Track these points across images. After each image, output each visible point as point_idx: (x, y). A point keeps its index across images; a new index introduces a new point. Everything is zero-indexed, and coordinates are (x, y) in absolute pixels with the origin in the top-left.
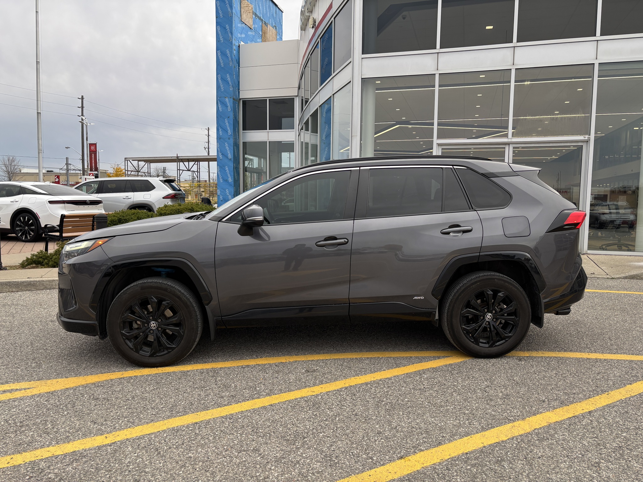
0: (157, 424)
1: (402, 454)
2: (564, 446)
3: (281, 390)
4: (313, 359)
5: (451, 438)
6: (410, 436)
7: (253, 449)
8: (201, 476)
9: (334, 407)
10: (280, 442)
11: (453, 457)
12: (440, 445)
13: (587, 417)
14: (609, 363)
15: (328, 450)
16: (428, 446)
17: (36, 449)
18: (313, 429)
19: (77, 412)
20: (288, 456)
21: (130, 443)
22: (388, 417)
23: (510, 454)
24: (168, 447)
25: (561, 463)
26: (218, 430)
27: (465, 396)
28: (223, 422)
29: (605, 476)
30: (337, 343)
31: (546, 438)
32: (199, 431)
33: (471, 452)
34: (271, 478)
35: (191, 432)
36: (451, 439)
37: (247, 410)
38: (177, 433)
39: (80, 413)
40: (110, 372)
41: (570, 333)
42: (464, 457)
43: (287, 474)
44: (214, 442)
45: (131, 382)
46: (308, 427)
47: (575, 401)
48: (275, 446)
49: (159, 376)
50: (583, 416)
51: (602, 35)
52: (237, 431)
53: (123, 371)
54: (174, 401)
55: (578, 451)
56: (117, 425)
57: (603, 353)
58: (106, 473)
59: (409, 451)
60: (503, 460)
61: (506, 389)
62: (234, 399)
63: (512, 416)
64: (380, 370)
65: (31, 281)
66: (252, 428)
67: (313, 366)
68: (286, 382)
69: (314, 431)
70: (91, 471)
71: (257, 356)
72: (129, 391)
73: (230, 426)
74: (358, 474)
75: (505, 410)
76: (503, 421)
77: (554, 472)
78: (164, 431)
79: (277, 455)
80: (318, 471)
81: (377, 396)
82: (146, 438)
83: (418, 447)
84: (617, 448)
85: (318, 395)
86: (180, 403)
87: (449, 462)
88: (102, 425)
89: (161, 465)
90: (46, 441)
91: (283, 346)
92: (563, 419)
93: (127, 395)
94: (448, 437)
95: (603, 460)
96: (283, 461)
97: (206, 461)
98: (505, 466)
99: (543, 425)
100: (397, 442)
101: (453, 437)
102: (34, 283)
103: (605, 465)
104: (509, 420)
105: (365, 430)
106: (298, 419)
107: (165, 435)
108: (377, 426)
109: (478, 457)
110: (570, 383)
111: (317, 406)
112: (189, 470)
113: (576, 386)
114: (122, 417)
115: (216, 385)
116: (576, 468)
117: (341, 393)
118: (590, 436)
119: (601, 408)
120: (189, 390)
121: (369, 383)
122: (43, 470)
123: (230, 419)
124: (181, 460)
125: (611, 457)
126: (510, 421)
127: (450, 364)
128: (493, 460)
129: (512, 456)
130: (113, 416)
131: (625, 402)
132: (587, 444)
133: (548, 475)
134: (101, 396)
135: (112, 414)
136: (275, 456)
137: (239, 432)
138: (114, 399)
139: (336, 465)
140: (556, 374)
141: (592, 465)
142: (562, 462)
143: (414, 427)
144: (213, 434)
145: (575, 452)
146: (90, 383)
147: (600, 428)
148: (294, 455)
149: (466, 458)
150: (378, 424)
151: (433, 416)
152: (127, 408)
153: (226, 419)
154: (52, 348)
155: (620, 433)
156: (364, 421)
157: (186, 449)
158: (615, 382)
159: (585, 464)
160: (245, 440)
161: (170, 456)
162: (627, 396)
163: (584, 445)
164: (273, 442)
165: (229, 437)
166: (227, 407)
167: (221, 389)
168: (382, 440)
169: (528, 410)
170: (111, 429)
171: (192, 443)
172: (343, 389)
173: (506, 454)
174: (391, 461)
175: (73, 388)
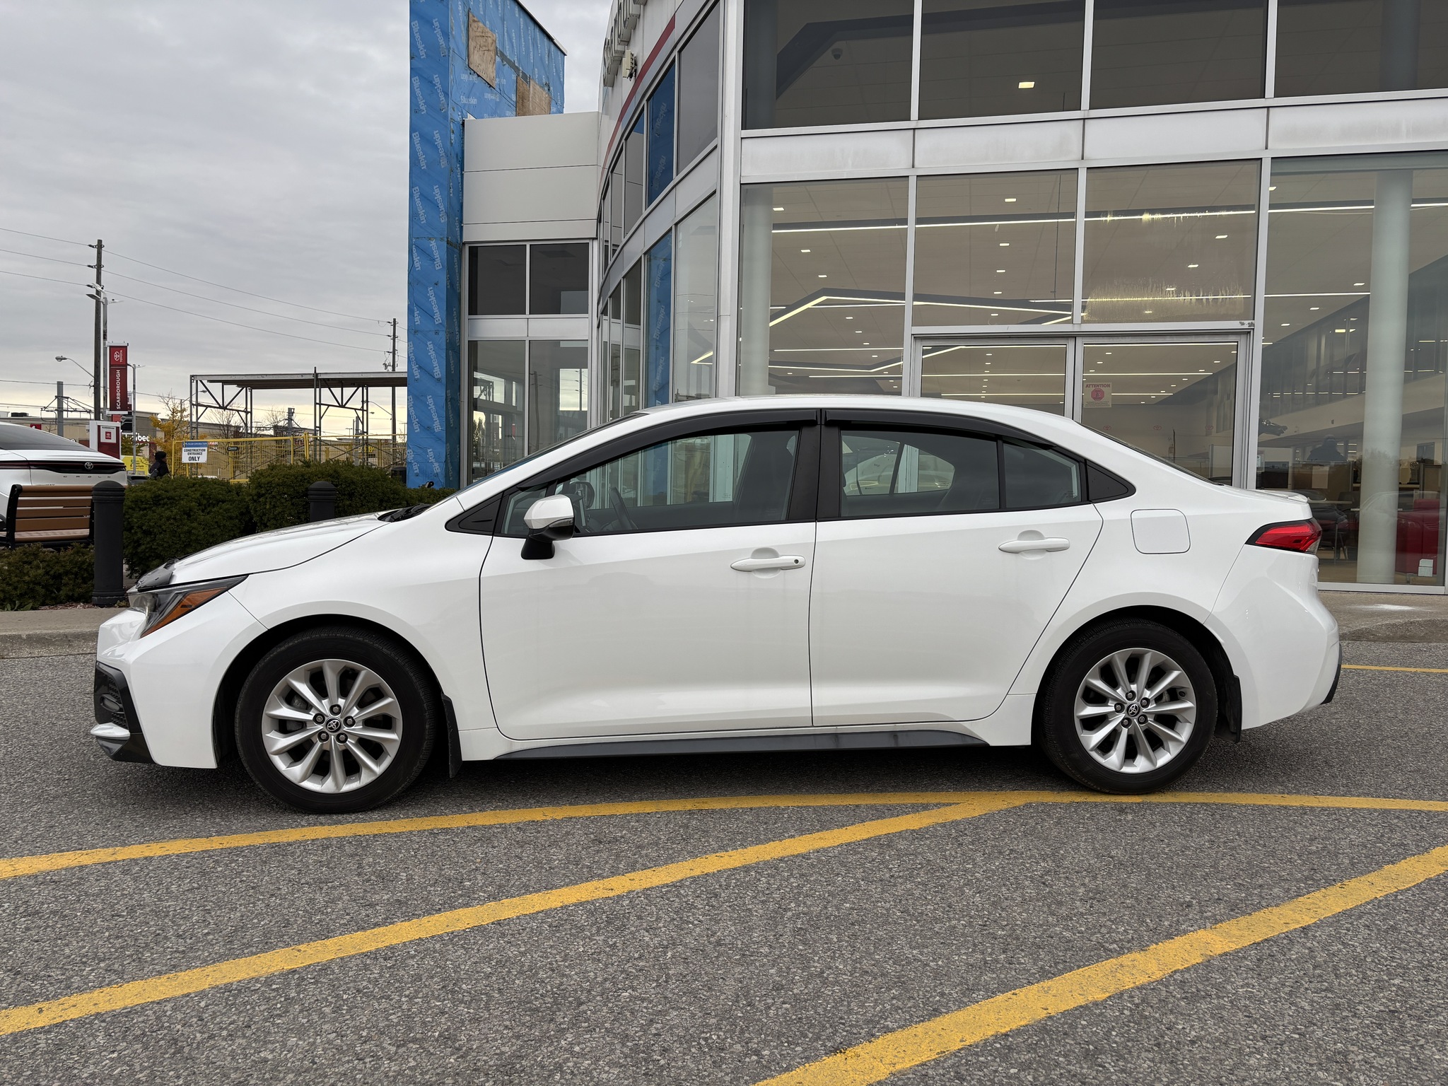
0: (184, 976)
1: (839, 1040)
2: (1250, 1013)
3: (525, 886)
4: (613, 812)
5: (965, 996)
6: (859, 995)
7: (440, 1035)
9: (661, 925)
10: (514, 1015)
11: (970, 1046)
12: (935, 1016)
13: (1299, 940)
14: (1334, 817)
15: (641, 1033)
16: (905, 1020)
18: (606, 980)
20: (533, 1053)
21: (103, 1024)
22: (801, 947)
23: (1116, 1036)
24: (206, 1035)
25: (1250, 1054)
26: (349, 989)
27: (994, 896)
28: (366, 967)
31: (1203, 993)
32: (298, 993)
33: (1018, 1032)
35: (274, 994)
36: (965, 1000)
37: (433, 937)
38: (235, 999)
40: (81, 849)
42: (998, 1046)
44: (335, 1020)
45: (134, 871)
46: (592, 975)
47: (1264, 904)
48: (500, 1025)
49: (210, 856)
50: (1289, 939)
51: (1278, 94)
52: (400, 991)
53: (116, 846)
54: (242, 916)
55: (1289, 1023)
56: (76, 979)
57: (1316, 794)
59: (855, 1031)
60: (1099, 1051)
61: (1095, 878)
62: (404, 910)
63: (1115, 942)
64: (780, 837)
66: (443, 980)
67: (612, 830)
68: (542, 868)
69: (608, 985)
71: (471, 807)
72: (123, 895)
73: (381, 976)
75: (1095, 927)
76: (1092, 953)
77: (1234, 1078)
78: (202, 994)
79: (503, 1049)
81: (773, 898)
82: (150, 1013)
83: (878, 1022)
84: (1385, 1015)
85: (620, 897)
86: (255, 921)
87: (962, 1058)
88: (36, 978)
91: (541, 787)
92: (1240, 946)
93: (118, 903)
94: (955, 995)
95: (1354, 1045)
97: (308, 1070)
98: (1107, 1065)
99: (1194, 962)
100: (826, 1009)
101: (968, 995)
103: (1360, 1057)
104: (1106, 950)
105: (741, 982)
106: (566, 955)
107: (203, 1004)
109: (1036, 1044)
110: (1248, 863)
111: (618, 923)
113: (1264, 869)
114: (94, 959)
115: (359, 875)
116: (1289, 1067)
117: (682, 892)
118: (1312, 985)
119: (1330, 920)
120: (285, 889)
121: (754, 868)
123: (385, 959)
124: (236, 1069)
125: (1372, 1037)
126: (1110, 954)
127: (953, 822)
128: (1075, 1052)
129: (1122, 1039)
130: (70, 957)
131: (1387, 905)
132: (1307, 1007)
134: (46, 906)
135: (67, 951)
136: (498, 1051)
137: (407, 993)
138: (79, 914)
139: (662, 1071)
140: (1212, 842)
141: (1327, 1058)
142: (1251, 1052)
143: (867, 972)
144: (333, 1000)
145: (1281, 1028)
146: (23, 876)
147: (1335, 968)
148: (550, 1049)
149: (1002, 1047)
150: (774, 966)
151: (917, 943)
152: (109, 936)
153: (376, 958)
155: (1385, 977)
156: (740, 959)
157: (255, 1040)
158: (1354, 858)
159: (1311, 1056)
160: (421, 1013)
161: (208, 1057)
162: (1389, 891)
163: (1301, 1008)
164: (496, 1017)
165: (376, 1005)
166: (382, 929)
167: (371, 885)
168: (784, 1006)
169: (1151, 925)
170: (59, 988)
171: (273, 1024)
172: (688, 883)
173: (1107, 1034)
174: (808, 1059)
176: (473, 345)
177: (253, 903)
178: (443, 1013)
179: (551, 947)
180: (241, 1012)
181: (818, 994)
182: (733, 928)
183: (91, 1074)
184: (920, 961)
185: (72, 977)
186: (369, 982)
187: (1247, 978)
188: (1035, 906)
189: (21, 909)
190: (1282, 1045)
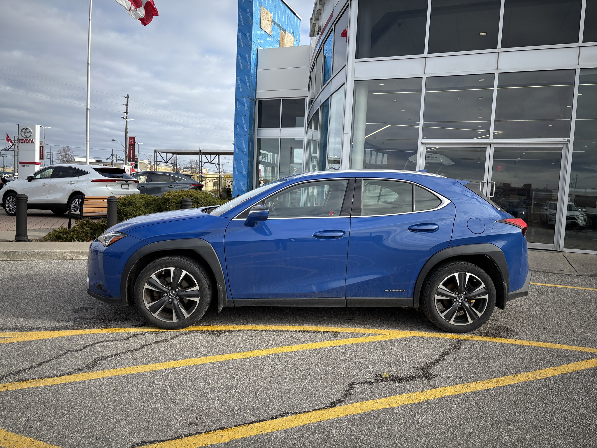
0: (100, 372)
3: (217, 352)
7: (170, 398)
10: (196, 394)
11: (340, 417)
12: (334, 407)
13: (483, 393)
14: (531, 349)
21: (72, 385)
32: (133, 381)
33: (358, 415)
34: (174, 421)
35: (125, 380)
37: (180, 367)
38: (113, 381)
40: (81, 329)
41: (509, 322)
44: (141, 390)
47: (479, 380)
48: (190, 396)
49: (120, 335)
51: (584, 41)
62: (174, 357)
65: (47, 252)
76: (402, 391)
78: (104, 379)
81: (299, 363)
82: (86, 383)
84: (497, 422)
85: (247, 359)
87: (335, 421)
88: (56, 369)
89: (89, 404)
92: (459, 393)
95: (477, 430)
99: (437, 397)
102: (49, 254)
107: (103, 382)
117: (268, 358)
119: (501, 387)
121: (297, 352)
123: (162, 373)
126: (408, 392)
127: (379, 341)
128: (374, 422)
130: (67, 364)
131: (527, 384)
133: (418, 438)
136: (186, 404)
137: (166, 384)
141: (464, 434)
143: (318, 391)
144: (142, 384)
145: (454, 422)
146: (61, 337)
147: (490, 404)
149: (351, 418)
151: (341, 383)
153: (160, 372)
157: (115, 394)
158: (527, 366)
159: (459, 432)
160: (167, 390)
162: (532, 379)
166: (165, 363)
172: (272, 356)
173: (390, 418)
175: (45, 340)
176: (259, 140)
183: (64, 400)
190: (451, 428)
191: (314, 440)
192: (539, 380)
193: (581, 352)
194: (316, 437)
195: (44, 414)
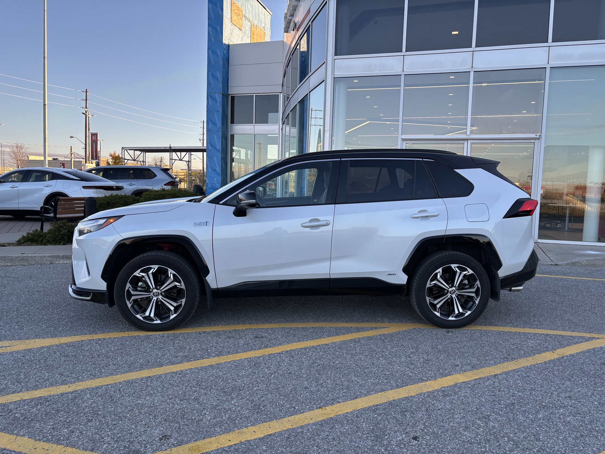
0: (115, 377)
1: (321, 405)
2: (463, 401)
3: (229, 352)
4: (264, 327)
6: (332, 391)
7: (194, 398)
8: (145, 418)
11: (364, 408)
12: (356, 399)
13: (492, 379)
14: (526, 336)
15: (258, 400)
16: (346, 399)
17: (8, 394)
18: (250, 383)
19: (48, 366)
21: (89, 391)
22: (317, 375)
24: (121, 395)
26: (167, 383)
28: (173, 377)
29: (491, 426)
30: (289, 314)
31: (449, 395)
32: (151, 384)
33: (382, 404)
34: (204, 421)
35: (143, 384)
36: (367, 394)
37: (195, 368)
38: (131, 385)
39: (50, 367)
41: (501, 311)
42: (373, 408)
43: (219, 418)
45: (99, 343)
46: (246, 382)
47: (485, 366)
49: (125, 339)
50: (488, 378)
51: (553, 41)
53: (94, 334)
54: (134, 359)
55: (475, 405)
56: (80, 377)
57: (524, 327)
58: (64, 414)
59: (328, 402)
60: (407, 411)
61: (428, 355)
62: (187, 359)
63: (426, 377)
64: (320, 337)
65: (24, 257)
67: (262, 333)
68: (235, 346)
69: (250, 385)
70: (52, 412)
71: (214, 324)
72: (96, 350)
73: (177, 380)
74: (279, 419)
75: (421, 372)
76: (417, 381)
77: (448, 421)
78: (120, 383)
79: (213, 403)
80: (246, 416)
81: (312, 359)
82: (103, 388)
83: (336, 400)
85: (260, 357)
86: (138, 360)
87: (360, 411)
88: (68, 376)
89: (113, 409)
90: (18, 389)
91: (240, 316)
92: (469, 380)
93: (94, 353)
94: (365, 392)
95: (494, 413)
96: (217, 408)
97: (152, 407)
98: (407, 415)
99: (450, 385)
100: (320, 395)
101: (369, 393)
102: (26, 258)
103: (494, 417)
105: (294, 386)
106: (238, 375)
107: (120, 386)
108: (305, 383)
109: (386, 408)
110: (486, 352)
111: (258, 365)
112: (136, 413)
113: (491, 354)
114: (86, 371)
115: (173, 347)
116: (468, 419)
117: (282, 355)
119: (506, 372)
120: (148, 350)
121: (308, 348)
122: (11, 411)
123: (179, 375)
124: (130, 406)
125: (501, 411)
126: (423, 381)
127: (384, 334)
128: (398, 411)
129: (415, 408)
130: (78, 370)
131: (529, 369)
132: (484, 401)
133: (442, 424)
134: (70, 354)
135: (78, 368)
137: (185, 385)
138: (81, 356)
139: (262, 412)
140: (476, 344)
141: (483, 417)
142: (457, 414)
143: (337, 384)
144: (162, 386)
145: (471, 407)
146: (63, 343)
147: (500, 389)
148: (228, 404)
149: (375, 409)
150: (306, 381)
151: (357, 375)
152: (91, 364)
153: (176, 374)
154: (35, 314)
155: (516, 392)
156: (296, 379)
157: (136, 397)
158: (526, 351)
159: (477, 416)
160: (189, 391)
161: (121, 402)
162: (533, 363)
163: (482, 401)
164: (212, 393)
165: (175, 388)
166: (179, 365)
167: (177, 350)
168: (307, 394)
169: (441, 372)
170: (75, 380)
171: (142, 393)
172: (284, 353)
173: (411, 406)
174: (310, 410)
175: (47, 347)
176: (232, 136)
177: (138, 355)
178: (196, 391)
179: (234, 372)
180: (132, 389)
181: (319, 391)
182: (296, 368)
183: (85, 406)
184: (357, 381)
185: (79, 376)
186: (173, 381)
187: (467, 390)
188: (403, 365)
189: (63, 355)
190: (469, 412)
191: (344, 430)
192: (539, 364)
193: (572, 337)
194: (346, 428)
195: (68, 421)
